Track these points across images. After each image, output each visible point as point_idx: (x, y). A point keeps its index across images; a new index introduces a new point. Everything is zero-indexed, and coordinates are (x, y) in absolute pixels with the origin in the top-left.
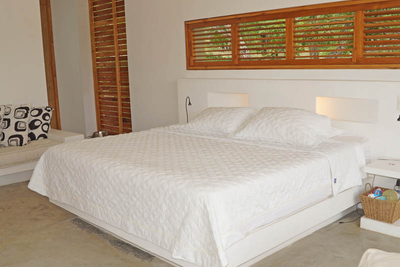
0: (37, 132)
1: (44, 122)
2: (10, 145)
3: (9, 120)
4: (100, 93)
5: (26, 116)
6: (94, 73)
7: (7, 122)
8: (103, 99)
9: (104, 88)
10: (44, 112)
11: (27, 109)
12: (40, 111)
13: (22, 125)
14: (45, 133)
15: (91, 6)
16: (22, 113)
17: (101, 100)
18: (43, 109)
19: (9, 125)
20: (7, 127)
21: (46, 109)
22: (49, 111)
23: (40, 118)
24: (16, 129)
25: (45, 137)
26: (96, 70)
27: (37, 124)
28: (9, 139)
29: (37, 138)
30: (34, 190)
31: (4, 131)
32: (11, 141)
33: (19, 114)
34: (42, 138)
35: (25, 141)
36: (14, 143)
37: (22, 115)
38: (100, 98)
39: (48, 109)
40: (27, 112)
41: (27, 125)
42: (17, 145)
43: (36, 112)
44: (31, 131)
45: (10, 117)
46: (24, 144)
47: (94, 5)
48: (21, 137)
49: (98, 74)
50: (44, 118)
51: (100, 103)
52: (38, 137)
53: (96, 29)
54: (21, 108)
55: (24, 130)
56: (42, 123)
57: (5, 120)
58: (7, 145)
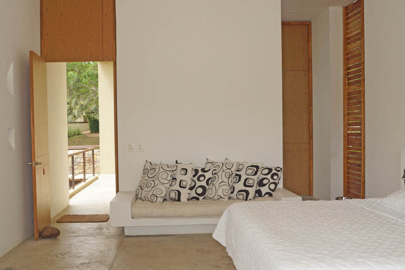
0: (264, 190)
1: (272, 181)
2: (238, 199)
3: (240, 176)
4: (349, 158)
5: (256, 173)
6: (344, 137)
7: (238, 177)
8: (350, 164)
9: (352, 153)
10: (274, 171)
11: (257, 167)
12: (270, 170)
13: (251, 182)
14: (271, 192)
15: (345, 71)
16: (252, 171)
17: (349, 165)
18: (273, 169)
19: (239, 180)
20: (238, 182)
21: (275, 169)
22: (278, 171)
23: (269, 176)
24: (245, 185)
25: (271, 195)
26: (346, 135)
27: (265, 182)
28: (238, 192)
29: (263, 195)
30: (217, 240)
31: (235, 185)
32: (239, 194)
33: (250, 172)
34: (268, 195)
35: (250, 197)
36: (241, 197)
37: (252, 172)
38: (348, 163)
39: (278, 169)
40: (257, 171)
41: (256, 183)
42: (243, 200)
43: (266, 171)
44: (258, 188)
45: (242, 173)
46: (248, 199)
47: (348, 70)
48: (247, 193)
49: (348, 138)
50: (272, 177)
51: (348, 168)
52: (265, 194)
53: (349, 94)
54: (252, 166)
55: (252, 186)
56: (269, 181)
57: (236, 175)
58: (235, 198)
